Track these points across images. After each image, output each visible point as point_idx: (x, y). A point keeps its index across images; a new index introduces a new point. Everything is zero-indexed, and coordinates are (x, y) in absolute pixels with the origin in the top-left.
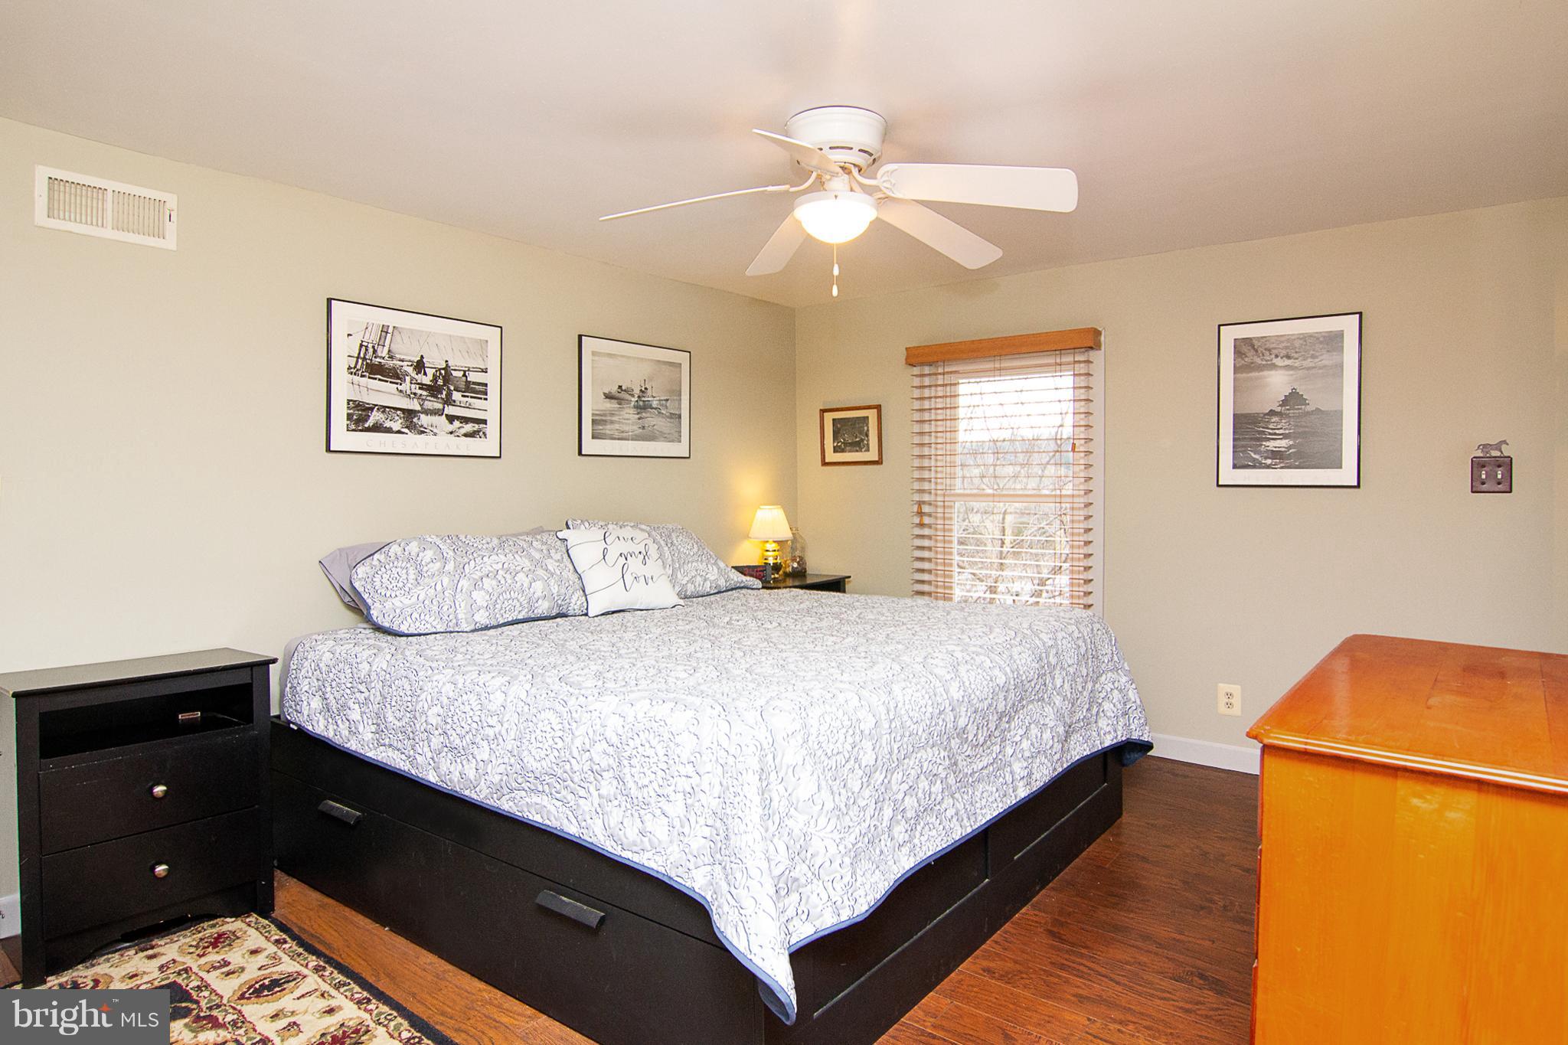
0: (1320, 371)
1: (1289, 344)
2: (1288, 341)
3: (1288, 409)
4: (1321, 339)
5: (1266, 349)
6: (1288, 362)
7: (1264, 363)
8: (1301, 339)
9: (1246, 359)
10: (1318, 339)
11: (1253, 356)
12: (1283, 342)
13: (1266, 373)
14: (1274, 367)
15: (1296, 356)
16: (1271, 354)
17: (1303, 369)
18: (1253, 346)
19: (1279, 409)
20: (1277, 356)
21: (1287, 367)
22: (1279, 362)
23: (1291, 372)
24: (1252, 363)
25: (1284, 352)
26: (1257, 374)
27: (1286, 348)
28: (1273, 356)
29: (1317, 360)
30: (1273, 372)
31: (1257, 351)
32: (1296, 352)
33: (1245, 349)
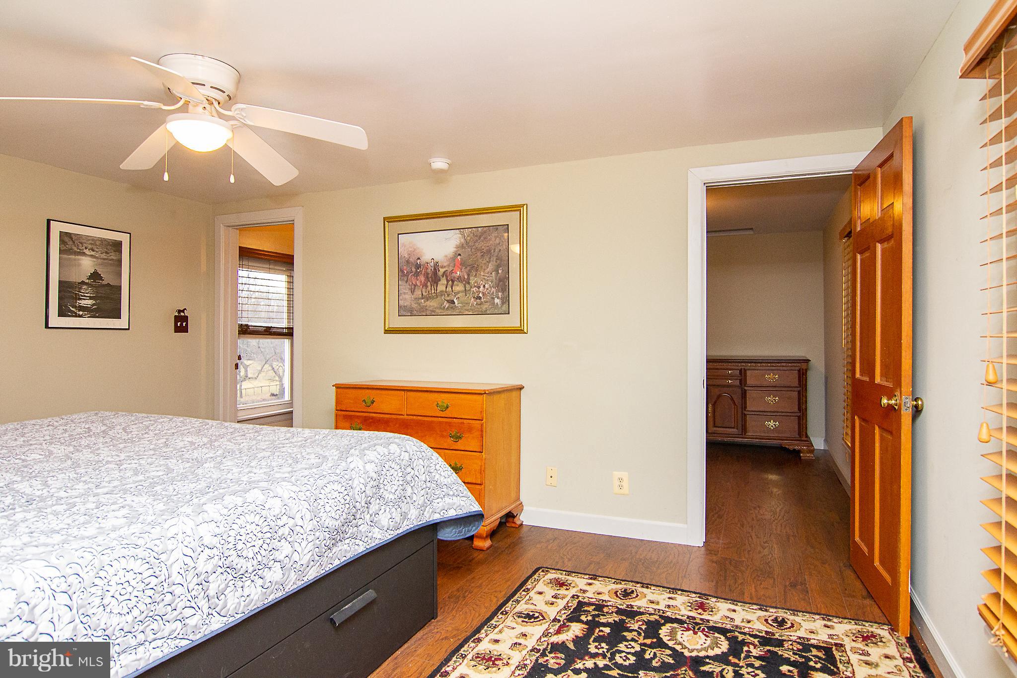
0: (110, 262)
1: (93, 242)
2: (93, 240)
3: (92, 282)
4: (111, 244)
5: (80, 242)
6: (93, 253)
7: (78, 250)
8: (100, 241)
9: (67, 246)
10: (109, 243)
11: (72, 245)
12: (89, 240)
13: (79, 257)
14: (84, 254)
15: (97, 250)
16: (83, 246)
17: (101, 259)
18: (72, 238)
19: (87, 281)
20: (86, 248)
21: (92, 256)
22: (87, 252)
23: (94, 260)
24: (71, 249)
25: (90, 246)
26: (74, 257)
27: (91, 244)
28: (84, 248)
29: (108, 255)
30: (84, 258)
31: (74, 242)
32: (97, 248)
33: (66, 239)
